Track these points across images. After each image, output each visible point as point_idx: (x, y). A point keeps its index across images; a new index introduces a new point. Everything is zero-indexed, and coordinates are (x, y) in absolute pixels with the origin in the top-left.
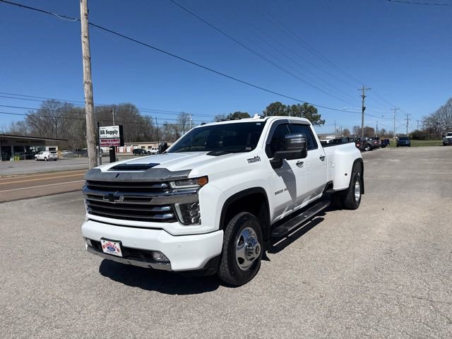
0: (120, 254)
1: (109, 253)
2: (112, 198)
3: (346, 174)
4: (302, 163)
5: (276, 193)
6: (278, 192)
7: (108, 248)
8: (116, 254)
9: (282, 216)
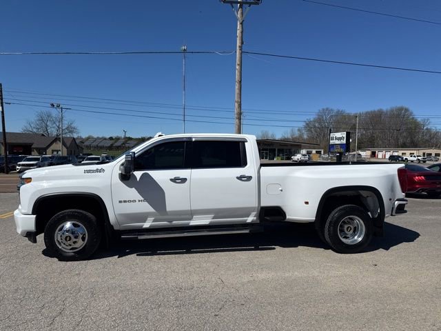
3: (307, 203)
4: (184, 180)
5: (120, 202)
6: (125, 201)
9: (147, 225)
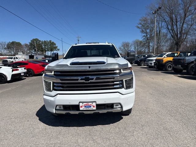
0: (95, 108)
1: (85, 109)
2: (87, 79)
7: (85, 107)
8: (91, 109)
